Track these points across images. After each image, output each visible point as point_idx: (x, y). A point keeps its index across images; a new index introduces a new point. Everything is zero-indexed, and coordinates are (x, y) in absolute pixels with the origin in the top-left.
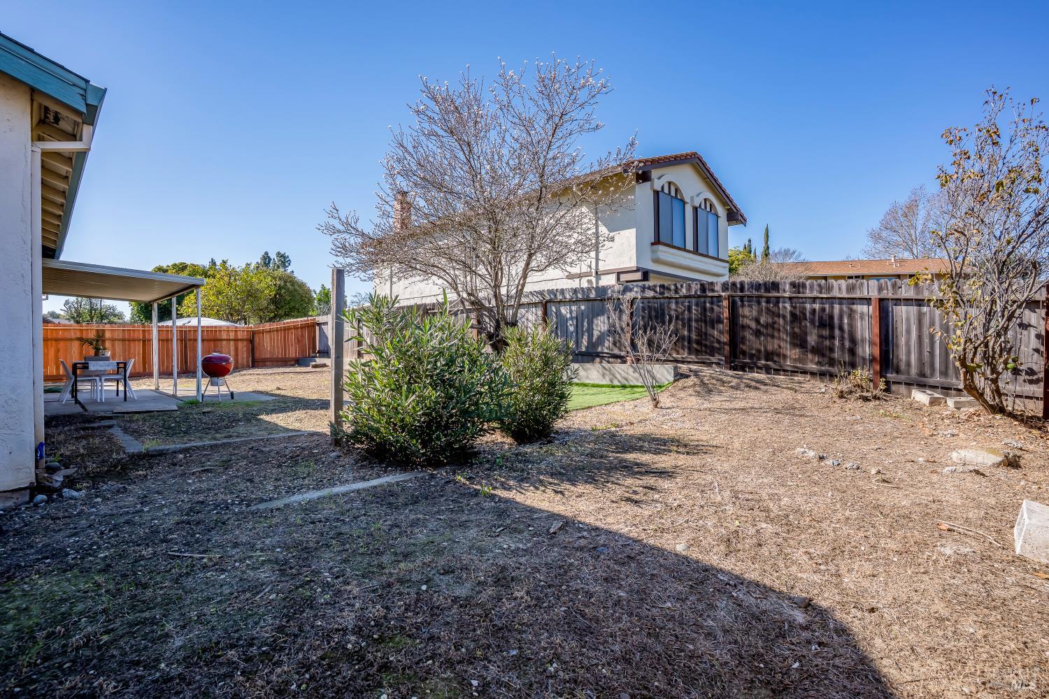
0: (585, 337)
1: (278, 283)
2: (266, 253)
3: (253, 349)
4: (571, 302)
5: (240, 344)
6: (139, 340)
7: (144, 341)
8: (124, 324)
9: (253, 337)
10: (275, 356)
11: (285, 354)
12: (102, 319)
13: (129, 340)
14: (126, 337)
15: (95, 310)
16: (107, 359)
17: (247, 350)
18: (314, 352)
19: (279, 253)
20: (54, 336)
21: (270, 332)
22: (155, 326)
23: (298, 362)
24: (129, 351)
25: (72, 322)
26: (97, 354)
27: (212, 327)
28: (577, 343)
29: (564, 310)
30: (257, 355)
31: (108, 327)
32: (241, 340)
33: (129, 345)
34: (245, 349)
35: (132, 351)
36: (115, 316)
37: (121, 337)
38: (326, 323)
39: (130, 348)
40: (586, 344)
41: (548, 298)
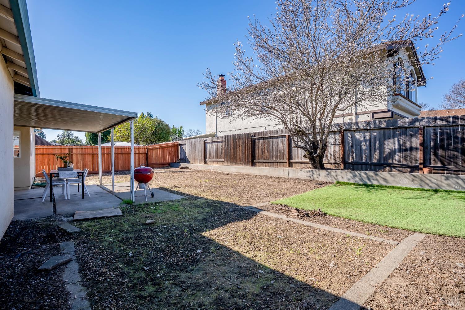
0: (377, 153)
1: (156, 124)
2: (143, 113)
3: (147, 158)
4: (366, 130)
5: (141, 156)
6: (90, 154)
7: (92, 155)
8: (83, 145)
9: (147, 152)
10: (158, 162)
11: (163, 161)
12: (73, 143)
13: (85, 154)
14: (84, 153)
15: (71, 139)
16: (72, 169)
17: (145, 159)
18: (178, 160)
19: (148, 113)
20: (47, 152)
21: (156, 149)
22: (100, 147)
23: (170, 165)
24: (85, 160)
25: (61, 145)
26: (65, 166)
27: (126, 147)
28: (371, 157)
29: (357, 136)
30: (149, 162)
31: (74, 147)
32: (142, 153)
33: (85, 157)
34: (143, 158)
35: (86, 160)
36: (79, 141)
37: (81, 152)
38: (185, 144)
39: (85, 158)
40: (377, 157)
41: (344, 128)
